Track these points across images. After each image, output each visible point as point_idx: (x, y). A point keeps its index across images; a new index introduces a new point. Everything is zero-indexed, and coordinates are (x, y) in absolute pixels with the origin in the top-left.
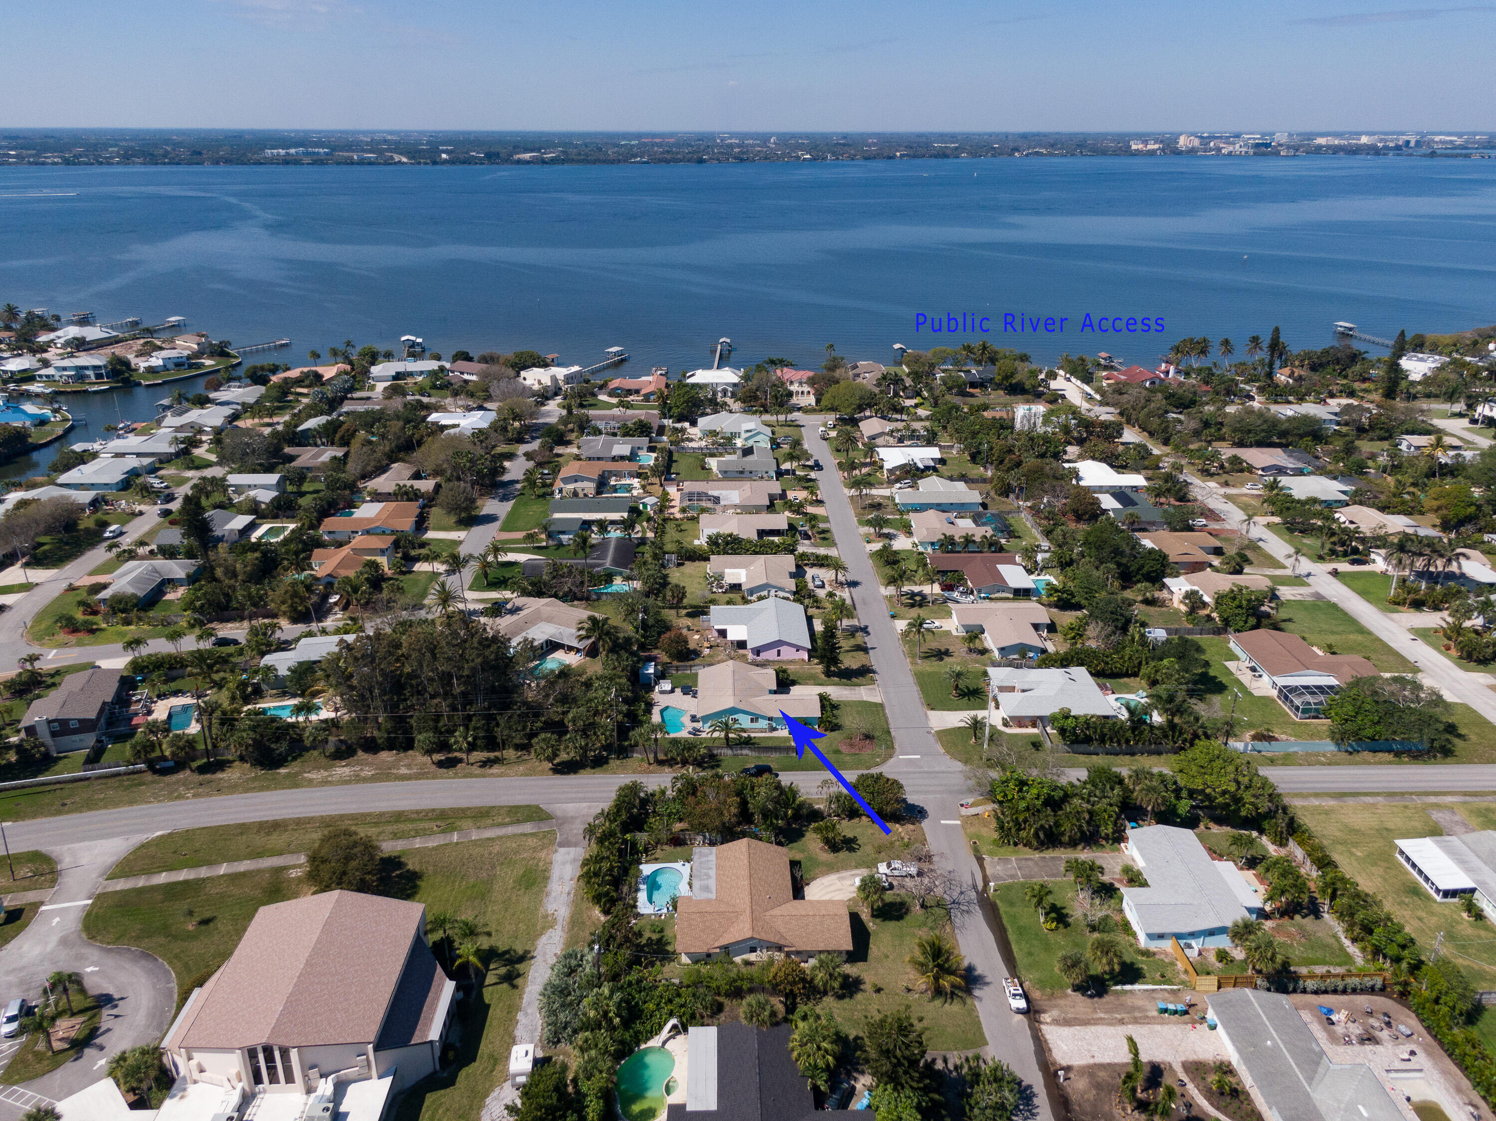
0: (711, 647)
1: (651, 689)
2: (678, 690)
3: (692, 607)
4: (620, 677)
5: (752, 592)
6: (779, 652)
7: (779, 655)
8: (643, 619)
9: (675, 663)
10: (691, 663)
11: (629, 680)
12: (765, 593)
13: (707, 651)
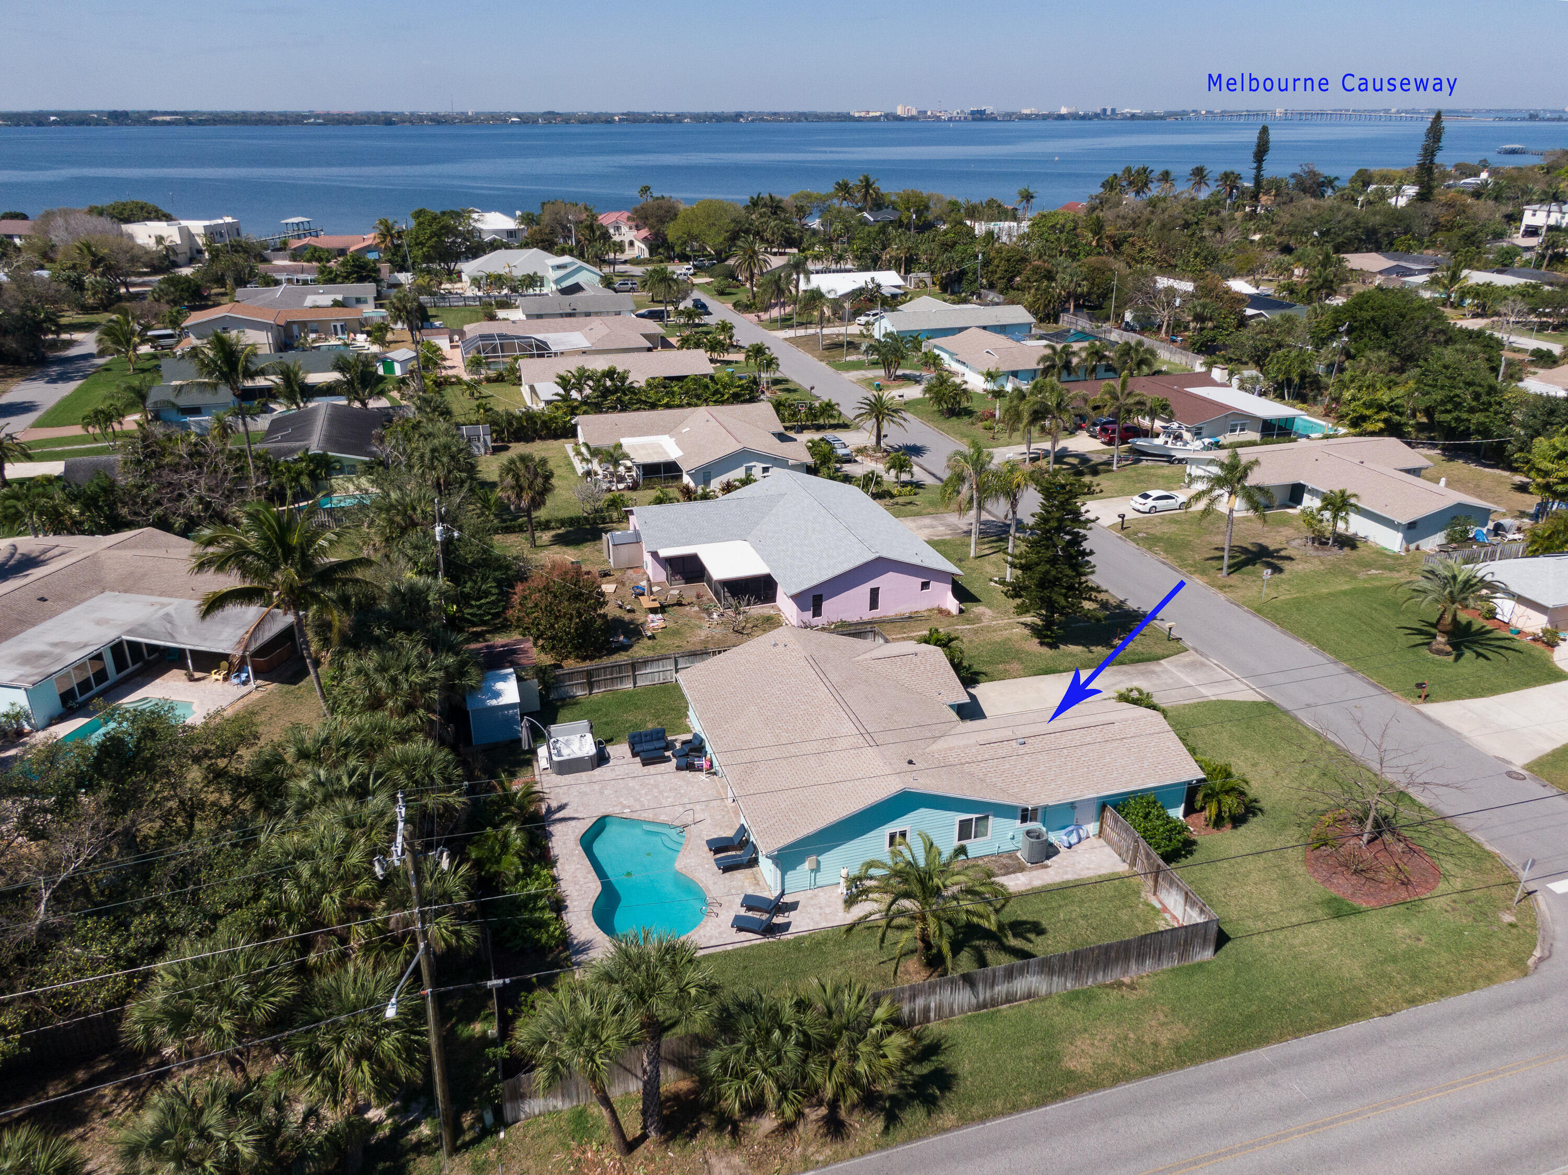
0: (662, 609)
1: (527, 759)
2: (619, 751)
3: (562, 522)
4: (404, 736)
5: (705, 474)
6: (875, 593)
7: (874, 604)
8: (448, 543)
9: (571, 664)
10: (621, 658)
11: (442, 742)
12: (740, 473)
13: (655, 622)
